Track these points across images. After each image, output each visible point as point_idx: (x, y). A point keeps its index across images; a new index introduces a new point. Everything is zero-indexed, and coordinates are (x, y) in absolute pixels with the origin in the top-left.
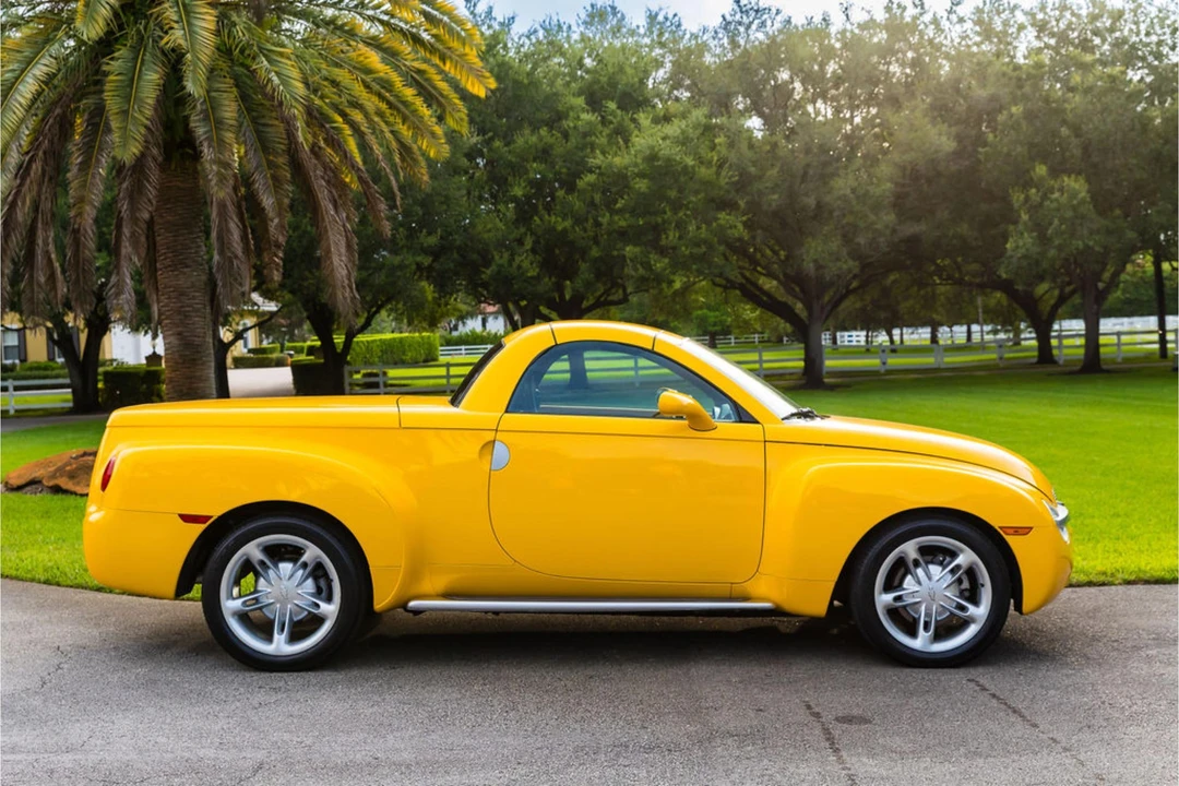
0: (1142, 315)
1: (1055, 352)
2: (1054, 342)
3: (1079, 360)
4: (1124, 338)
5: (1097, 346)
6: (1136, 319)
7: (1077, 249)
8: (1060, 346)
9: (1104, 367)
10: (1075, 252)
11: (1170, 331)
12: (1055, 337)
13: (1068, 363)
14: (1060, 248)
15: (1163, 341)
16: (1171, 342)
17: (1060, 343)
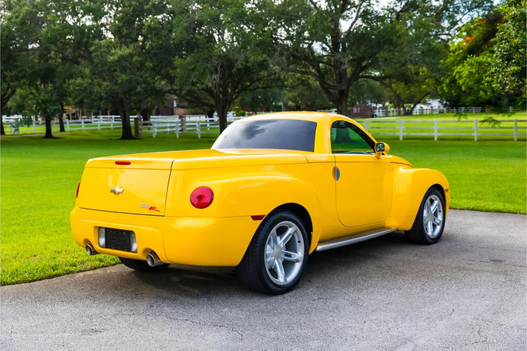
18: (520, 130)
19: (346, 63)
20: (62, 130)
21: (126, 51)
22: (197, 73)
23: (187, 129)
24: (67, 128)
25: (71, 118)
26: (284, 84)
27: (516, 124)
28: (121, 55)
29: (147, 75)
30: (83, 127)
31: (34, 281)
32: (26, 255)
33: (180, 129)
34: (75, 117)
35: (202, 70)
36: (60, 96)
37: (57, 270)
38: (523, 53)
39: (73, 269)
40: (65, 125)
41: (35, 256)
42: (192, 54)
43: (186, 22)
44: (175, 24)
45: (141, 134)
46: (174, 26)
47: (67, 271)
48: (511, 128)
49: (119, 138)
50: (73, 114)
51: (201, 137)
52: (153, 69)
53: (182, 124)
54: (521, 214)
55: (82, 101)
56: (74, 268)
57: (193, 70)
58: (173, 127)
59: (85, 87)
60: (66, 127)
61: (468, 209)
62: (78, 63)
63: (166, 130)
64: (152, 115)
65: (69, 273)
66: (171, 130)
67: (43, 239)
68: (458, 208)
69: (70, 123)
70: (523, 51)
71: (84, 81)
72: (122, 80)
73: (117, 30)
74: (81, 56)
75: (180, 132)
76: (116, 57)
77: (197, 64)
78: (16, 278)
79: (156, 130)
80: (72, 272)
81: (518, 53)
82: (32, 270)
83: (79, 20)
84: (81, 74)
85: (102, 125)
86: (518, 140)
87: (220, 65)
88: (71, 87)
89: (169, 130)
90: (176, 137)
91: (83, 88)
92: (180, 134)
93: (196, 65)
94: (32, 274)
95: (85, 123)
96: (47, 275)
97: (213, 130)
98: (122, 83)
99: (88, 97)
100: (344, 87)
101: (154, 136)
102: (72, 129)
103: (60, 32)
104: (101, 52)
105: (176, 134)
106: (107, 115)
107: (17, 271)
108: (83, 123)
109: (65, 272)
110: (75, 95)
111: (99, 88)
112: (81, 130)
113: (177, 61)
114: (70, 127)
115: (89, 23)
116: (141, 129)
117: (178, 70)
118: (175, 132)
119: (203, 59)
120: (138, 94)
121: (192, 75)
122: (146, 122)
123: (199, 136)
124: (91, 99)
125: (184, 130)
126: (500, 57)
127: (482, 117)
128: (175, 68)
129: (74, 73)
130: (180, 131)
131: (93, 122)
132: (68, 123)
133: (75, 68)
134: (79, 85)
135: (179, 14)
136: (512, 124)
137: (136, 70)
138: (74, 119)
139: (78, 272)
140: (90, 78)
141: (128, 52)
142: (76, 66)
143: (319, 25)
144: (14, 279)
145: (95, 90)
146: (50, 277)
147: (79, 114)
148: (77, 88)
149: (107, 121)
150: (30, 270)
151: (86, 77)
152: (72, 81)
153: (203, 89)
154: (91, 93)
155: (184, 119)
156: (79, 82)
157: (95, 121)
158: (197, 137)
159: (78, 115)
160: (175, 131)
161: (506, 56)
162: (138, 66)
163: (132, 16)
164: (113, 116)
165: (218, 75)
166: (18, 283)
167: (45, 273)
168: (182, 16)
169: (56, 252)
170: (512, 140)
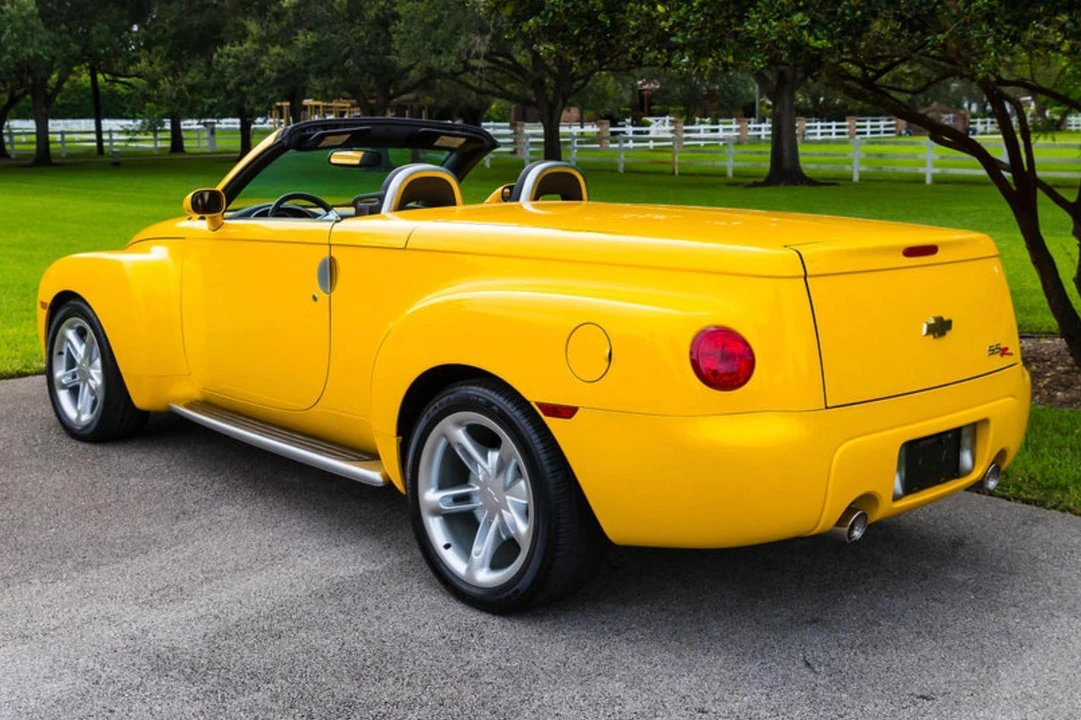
0: (74, 118)
1: (8, 147)
2: (6, 139)
3: (31, 155)
4: (67, 136)
5: (47, 143)
6: (69, 121)
7: (28, 56)
8: (12, 143)
9: (54, 161)
10: (26, 58)
11: (106, 132)
12: (6, 134)
13: (22, 156)
14: (14, 54)
15: (100, 140)
16: (107, 141)
17: (11, 139)
22: (440, 31)
35: (453, 25)
57: (437, 25)
59: (247, 60)
77: (442, 12)
91: (244, 63)
93: (440, 15)
121: (432, 36)
134: (236, 56)
156: (238, 51)
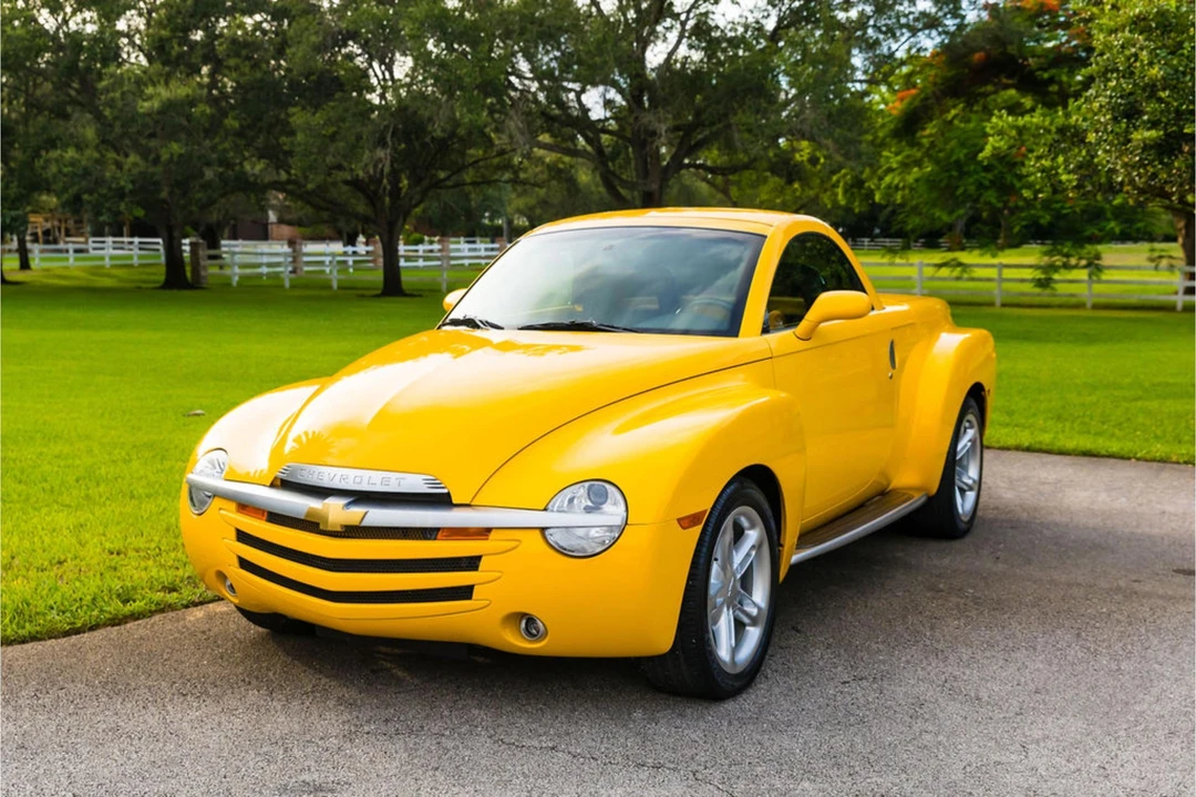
18: (1006, 285)
19: (664, 134)
20: (25, 265)
21: (179, 91)
22: (341, 144)
23: (306, 269)
24: (36, 261)
25: (41, 240)
26: (518, 177)
27: (1000, 274)
28: (169, 100)
29: (226, 145)
30: (71, 260)
31: (77, 631)
32: (38, 562)
33: (290, 269)
34: (49, 237)
35: (353, 137)
36: (25, 188)
37: (134, 601)
38: (1168, 100)
39: (173, 598)
40: (30, 256)
41: (60, 563)
42: (332, 104)
43: (316, 33)
44: (291, 38)
45: (205, 277)
46: (290, 42)
47: (158, 604)
48: (989, 280)
49: (158, 285)
50: (47, 233)
51: (339, 288)
52: (240, 134)
53: (294, 257)
54: (1138, 459)
55: (77, 200)
56: (175, 594)
57: (333, 137)
58: (278, 264)
59: (85, 169)
60: (34, 259)
61: (1018, 448)
62: (66, 117)
63: (259, 270)
64: (223, 239)
65: (163, 608)
66: (271, 270)
67: (63, 519)
68: (997, 445)
69: (42, 251)
70: (1169, 96)
71: (82, 155)
72: (172, 155)
73: (157, 45)
74: (73, 102)
75: (293, 276)
76: (156, 104)
77: (341, 124)
78: (27, 624)
79: (237, 270)
80: (171, 607)
81: (1154, 100)
82: (66, 603)
83: (66, 22)
84: (75, 140)
85: (112, 258)
86: (1004, 305)
87: (391, 130)
88: (54, 168)
89: (265, 270)
90: (282, 287)
91: (80, 172)
92: (291, 280)
93: (339, 127)
94: (68, 614)
95: (76, 251)
96: (108, 616)
97: (360, 273)
98: (171, 160)
99: (91, 192)
100: (654, 187)
101: (235, 284)
102: (46, 265)
103: (26, 43)
104: (123, 94)
105: (283, 280)
106: (121, 235)
107: (28, 604)
108: (71, 251)
109: (153, 608)
110: (61, 184)
111: (118, 171)
112: (67, 268)
113: (298, 117)
114: (42, 259)
115: (90, 29)
116: (205, 268)
117: (300, 137)
118: (282, 275)
119: (354, 115)
120: (206, 186)
121: (332, 149)
122: (212, 252)
123: (335, 285)
124: (99, 194)
125: (298, 271)
126: (1108, 110)
127: (937, 257)
128: (292, 133)
129: (59, 138)
130: (291, 272)
131: (91, 251)
132: (36, 252)
133: (59, 128)
134: (73, 163)
135: (301, 16)
136: (993, 273)
137: (202, 135)
138: (47, 242)
139: (187, 607)
140: (97, 147)
141: (184, 94)
142: (61, 123)
143: (609, 48)
144: (24, 628)
145: (108, 174)
146: (117, 621)
147: (60, 231)
148: (65, 170)
149: (122, 249)
150: (62, 604)
151: (87, 146)
152: (54, 154)
153: (346, 182)
154: (100, 182)
155: (298, 247)
156: (72, 158)
157: (95, 249)
158: (330, 287)
159: (57, 233)
160: (282, 272)
161: (1122, 108)
162: (207, 125)
163: (192, 16)
164: (136, 240)
165: (388, 151)
166: (33, 638)
167: (102, 611)
168: (307, 20)
169: (112, 553)
170: (991, 304)
